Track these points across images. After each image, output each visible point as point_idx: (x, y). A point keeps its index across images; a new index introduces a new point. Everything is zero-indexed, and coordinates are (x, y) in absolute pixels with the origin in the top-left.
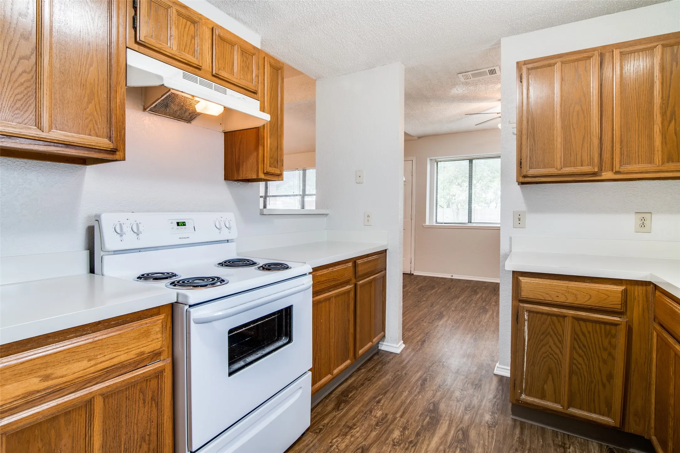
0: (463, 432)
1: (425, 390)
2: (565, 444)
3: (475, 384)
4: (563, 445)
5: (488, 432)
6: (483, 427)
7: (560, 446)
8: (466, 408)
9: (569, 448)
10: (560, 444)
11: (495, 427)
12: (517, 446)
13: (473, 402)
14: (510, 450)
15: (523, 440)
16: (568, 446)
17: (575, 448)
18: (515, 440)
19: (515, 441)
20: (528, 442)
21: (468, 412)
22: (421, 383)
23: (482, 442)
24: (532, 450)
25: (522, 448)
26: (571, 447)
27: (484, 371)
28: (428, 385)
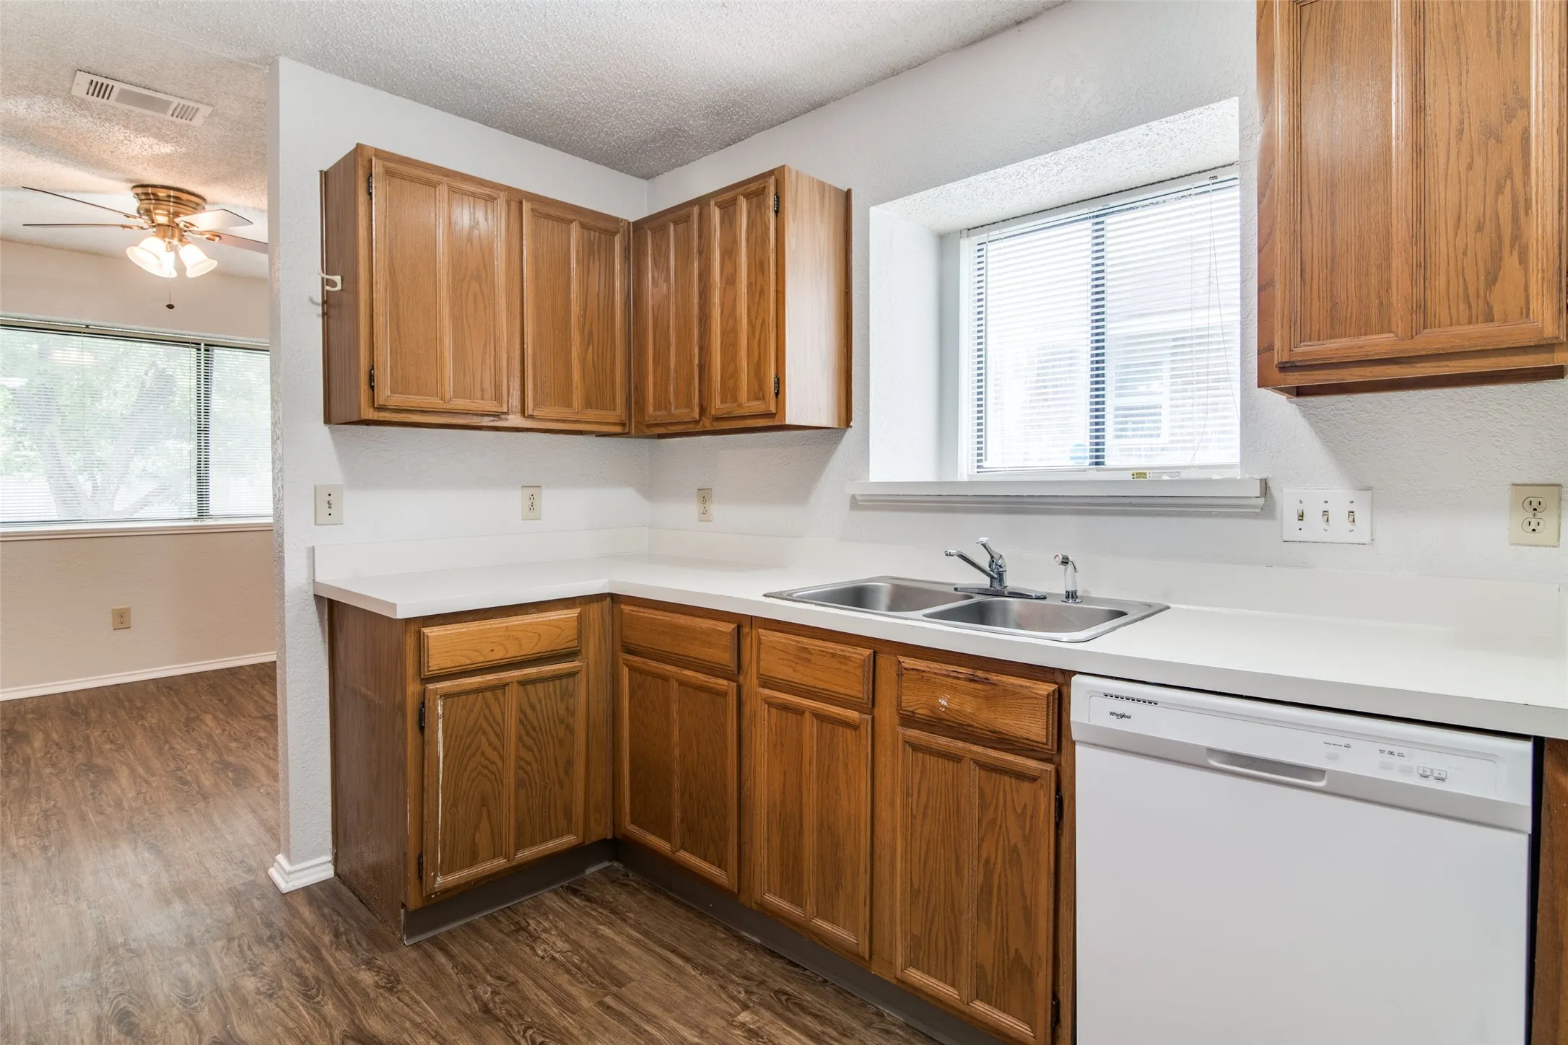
0: (352, 1038)
1: (155, 1036)
2: (518, 923)
3: (265, 938)
4: (518, 926)
5: (399, 999)
6: (381, 999)
7: (517, 931)
8: (305, 995)
9: (529, 925)
10: (513, 928)
11: (399, 982)
12: (467, 981)
13: (307, 973)
14: (464, 996)
15: (463, 963)
16: (524, 924)
17: (534, 919)
18: (454, 975)
19: (455, 977)
20: (474, 961)
21: (318, 999)
22: (120, 1031)
23: (408, 1024)
24: (490, 968)
25: (476, 977)
26: (530, 921)
27: (255, 901)
28: (149, 1021)
